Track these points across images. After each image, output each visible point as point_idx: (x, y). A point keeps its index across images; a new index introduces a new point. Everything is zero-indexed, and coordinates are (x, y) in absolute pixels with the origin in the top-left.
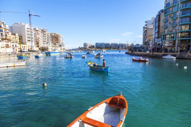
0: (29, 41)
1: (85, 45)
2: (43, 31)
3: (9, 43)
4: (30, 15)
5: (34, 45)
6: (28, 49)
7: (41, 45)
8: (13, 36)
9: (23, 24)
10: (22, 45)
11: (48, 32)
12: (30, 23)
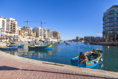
0: (41, 35)
1: (77, 38)
2: (48, 30)
3: (31, 37)
4: (41, 23)
5: (42, 37)
6: (39, 39)
7: (47, 38)
8: (33, 33)
9: (38, 27)
11: (51, 31)
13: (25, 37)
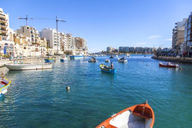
0: (56, 45)
1: (108, 49)
2: (68, 36)
3: (38, 47)
4: (57, 20)
5: (59, 49)
6: (54, 52)
7: (66, 49)
8: (42, 41)
9: (51, 29)
10: (49, 49)
11: (73, 37)
12: (57, 28)
13: (27, 47)
